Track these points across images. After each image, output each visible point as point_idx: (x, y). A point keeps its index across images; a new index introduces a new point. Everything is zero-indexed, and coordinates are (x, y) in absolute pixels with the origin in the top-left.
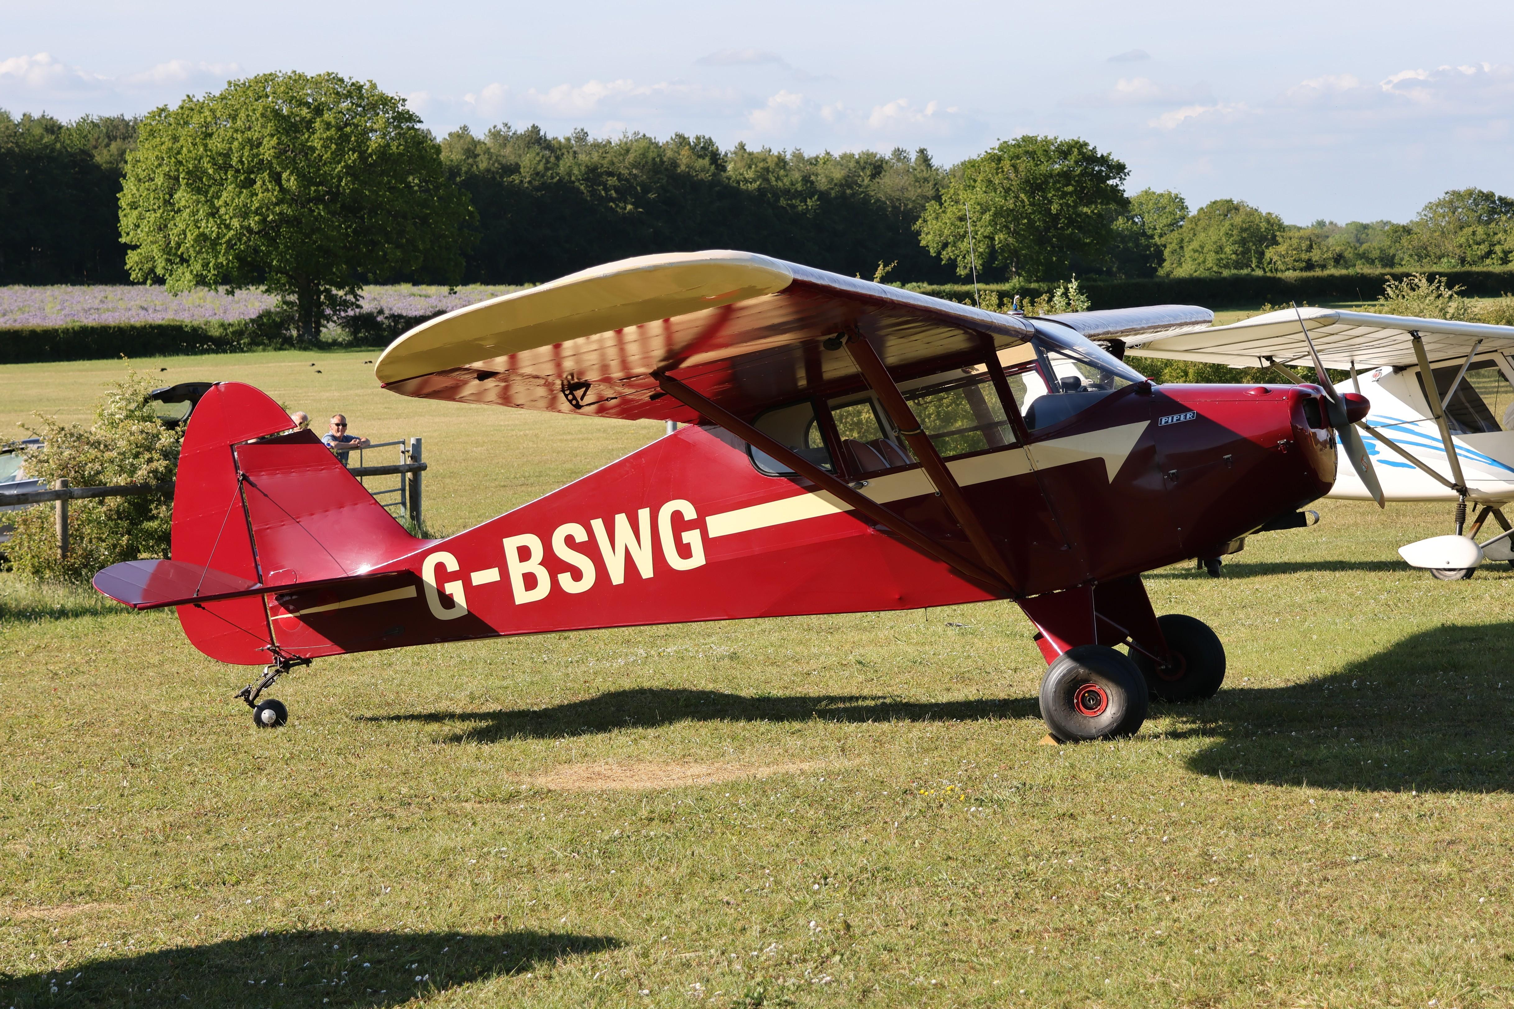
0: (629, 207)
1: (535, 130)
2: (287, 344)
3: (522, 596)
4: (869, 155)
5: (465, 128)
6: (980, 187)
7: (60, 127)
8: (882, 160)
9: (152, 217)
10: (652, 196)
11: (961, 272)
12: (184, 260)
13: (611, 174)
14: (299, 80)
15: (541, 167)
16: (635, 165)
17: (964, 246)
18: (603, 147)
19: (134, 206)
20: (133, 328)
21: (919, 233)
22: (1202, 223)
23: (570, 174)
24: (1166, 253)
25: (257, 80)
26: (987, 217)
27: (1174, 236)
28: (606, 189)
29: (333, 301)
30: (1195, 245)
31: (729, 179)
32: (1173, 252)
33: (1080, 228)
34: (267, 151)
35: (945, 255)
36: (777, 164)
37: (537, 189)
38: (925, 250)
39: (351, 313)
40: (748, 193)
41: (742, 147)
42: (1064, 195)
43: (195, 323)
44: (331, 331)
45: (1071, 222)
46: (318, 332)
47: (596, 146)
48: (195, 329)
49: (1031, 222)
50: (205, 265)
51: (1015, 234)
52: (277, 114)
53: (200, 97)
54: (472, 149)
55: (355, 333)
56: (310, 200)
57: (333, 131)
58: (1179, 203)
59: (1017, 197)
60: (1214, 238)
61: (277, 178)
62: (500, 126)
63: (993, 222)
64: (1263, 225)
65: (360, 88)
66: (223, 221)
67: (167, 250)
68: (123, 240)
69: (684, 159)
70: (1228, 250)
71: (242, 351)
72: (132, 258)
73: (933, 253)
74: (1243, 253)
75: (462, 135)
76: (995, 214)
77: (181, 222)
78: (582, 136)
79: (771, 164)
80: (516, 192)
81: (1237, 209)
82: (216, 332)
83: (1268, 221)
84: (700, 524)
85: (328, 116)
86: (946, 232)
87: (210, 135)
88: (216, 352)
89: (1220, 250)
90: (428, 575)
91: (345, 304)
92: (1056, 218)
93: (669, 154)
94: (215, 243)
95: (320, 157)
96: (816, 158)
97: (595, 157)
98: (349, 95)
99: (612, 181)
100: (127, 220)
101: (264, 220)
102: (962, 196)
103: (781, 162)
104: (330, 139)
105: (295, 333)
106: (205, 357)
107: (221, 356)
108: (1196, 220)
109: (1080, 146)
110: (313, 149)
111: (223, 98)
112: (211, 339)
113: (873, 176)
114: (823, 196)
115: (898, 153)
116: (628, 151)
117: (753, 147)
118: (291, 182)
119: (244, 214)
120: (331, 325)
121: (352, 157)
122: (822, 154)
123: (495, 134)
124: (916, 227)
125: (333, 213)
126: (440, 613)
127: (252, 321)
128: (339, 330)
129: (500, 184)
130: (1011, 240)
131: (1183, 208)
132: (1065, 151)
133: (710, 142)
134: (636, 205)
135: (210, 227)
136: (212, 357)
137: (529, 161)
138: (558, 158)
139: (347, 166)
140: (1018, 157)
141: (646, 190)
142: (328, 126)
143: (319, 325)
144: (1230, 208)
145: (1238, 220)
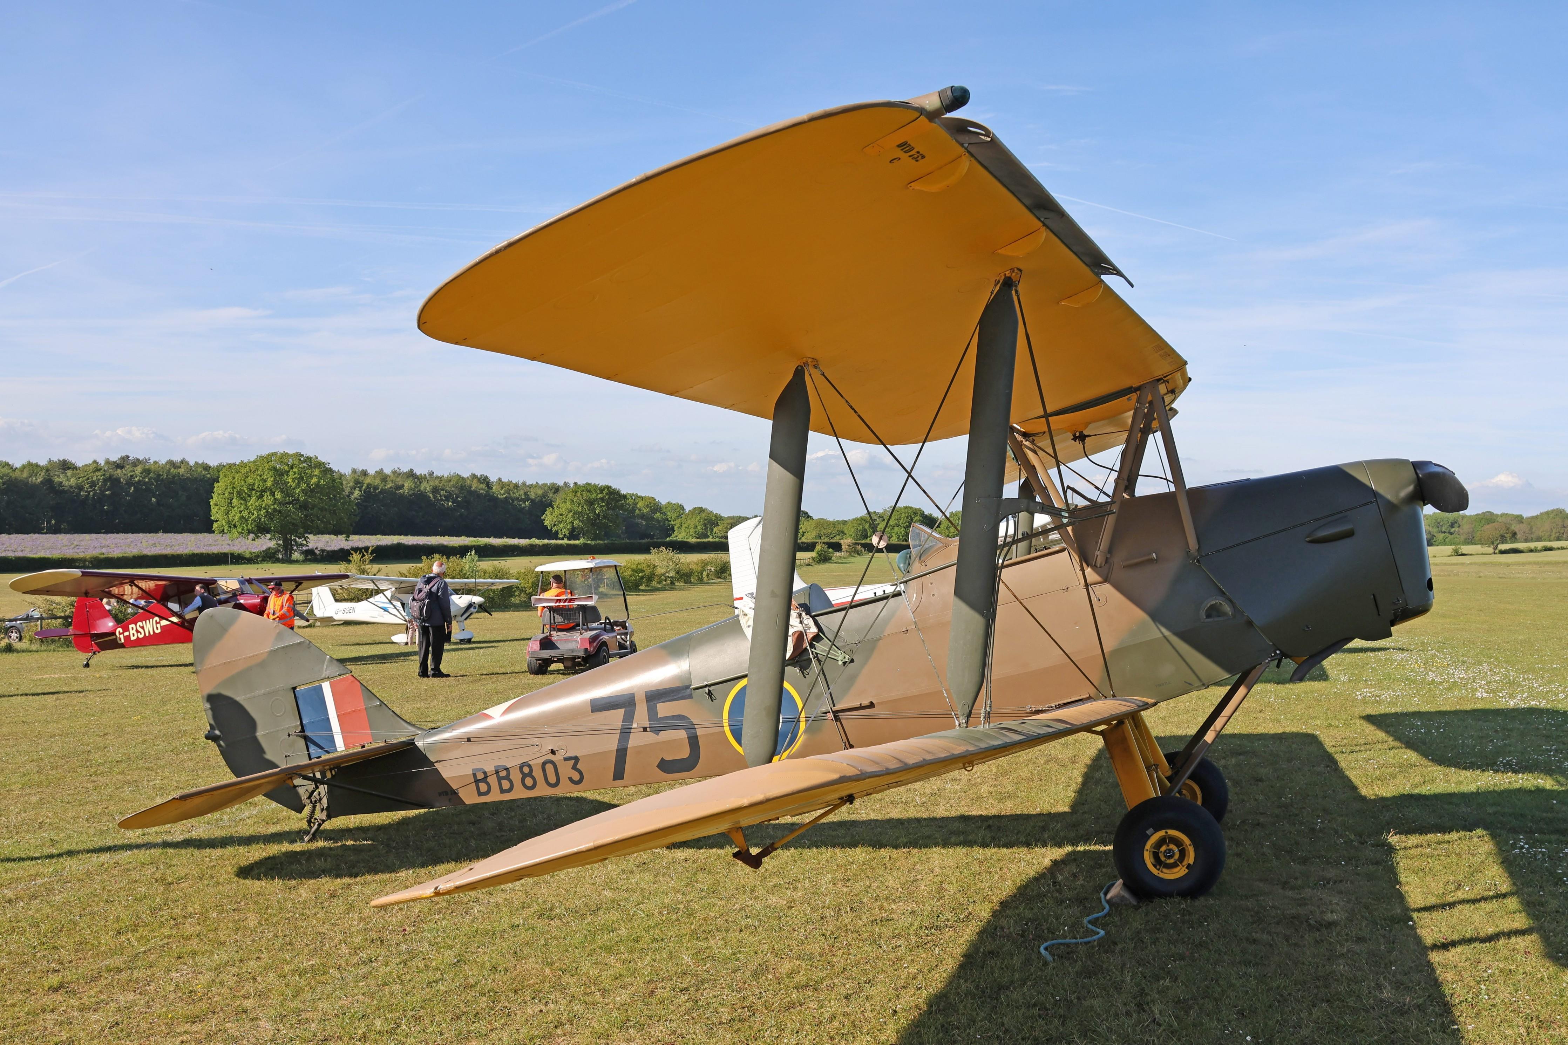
0: (450, 504)
1: (412, 470)
2: (278, 561)
3: (133, 638)
4: (554, 484)
5: (382, 469)
6: (568, 503)
7: (210, 467)
8: (559, 486)
9: (222, 509)
10: (459, 499)
11: (560, 536)
12: (235, 526)
13: (443, 490)
14: (286, 455)
15: (413, 486)
16: (454, 486)
17: (562, 525)
18: (440, 479)
19: (216, 505)
20: (214, 554)
21: (544, 520)
22: (690, 516)
23: (426, 489)
24: (676, 528)
25: (269, 455)
26: (571, 514)
27: (678, 521)
28: (440, 496)
29: (297, 544)
30: (686, 525)
31: (494, 493)
32: (678, 528)
33: (608, 520)
34: (269, 483)
35: (554, 529)
36: (514, 487)
37: (411, 495)
38: (546, 527)
39: (304, 548)
40: (501, 500)
41: (500, 479)
42: (602, 506)
43: (240, 552)
44: (296, 556)
45: (604, 517)
46: (291, 556)
47: (437, 477)
48: (239, 555)
49: (588, 518)
50: (243, 529)
51: (582, 522)
52: (275, 469)
53: (245, 461)
54: (384, 478)
55: (306, 556)
56: (287, 503)
57: (296, 475)
58: (681, 507)
59: (583, 507)
60: (694, 522)
61: (273, 494)
62: (396, 469)
63: (573, 517)
64: (714, 518)
65: (310, 458)
66: (251, 512)
67: (229, 523)
68: (212, 518)
69: (475, 485)
70: (699, 528)
71: (258, 563)
72: (215, 525)
73: (549, 528)
74: (705, 529)
75: (380, 472)
76: (574, 514)
77: (233, 512)
78: (431, 474)
79: (511, 487)
80: (402, 496)
81: (704, 511)
82: (248, 556)
83: (716, 516)
84: (159, 623)
85: (295, 470)
86: (554, 520)
87: (247, 477)
88: (247, 564)
89: (696, 527)
90: (117, 634)
91: (302, 545)
92: (598, 515)
93: (468, 482)
94: (247, 520)
95: (291, 486)
96: (532, 485)
97: (437, 482)
98: (305, 461)
99: (443, 493)
100: (214, 511)
101: (267, 512)
102: (561, 505)
103: (516, 486)
104: (296, 478)
105: (281, 557)
106: (243, 566)
107: (249, 566)
108: (687, 515)
109: (608, 487)
110: (289, 482)
111: (254, 462)
112: (246, 558)
113: (554, 493)
114: (532, 501)
115: (565, 483)
116: (450, 481)
117: (505, 480)
118: (278, 495)
119: (259, 509)
120: (296, 553)
121: (304, 486)
122: (534, 483)
123: (394, 472)
124: (543, 517)
125: (296, 509)
126: (119, 642)
127: (263, 551)
128: (299, 555)
129: (395, 493)
130: (580, 524)
131: (684, 510)
132: (601, 490)
133: (487, 477)
134: (453, 503)
135: (245, 514)
136: (245, 566)
137: (408, 484)
138: (420, 483)
139: (302, 490)
140: (583, 491)
141: (457, 497)
142: (295, 473)
143: (291, 553)
144: (701, 510)
145: (703, 515)
